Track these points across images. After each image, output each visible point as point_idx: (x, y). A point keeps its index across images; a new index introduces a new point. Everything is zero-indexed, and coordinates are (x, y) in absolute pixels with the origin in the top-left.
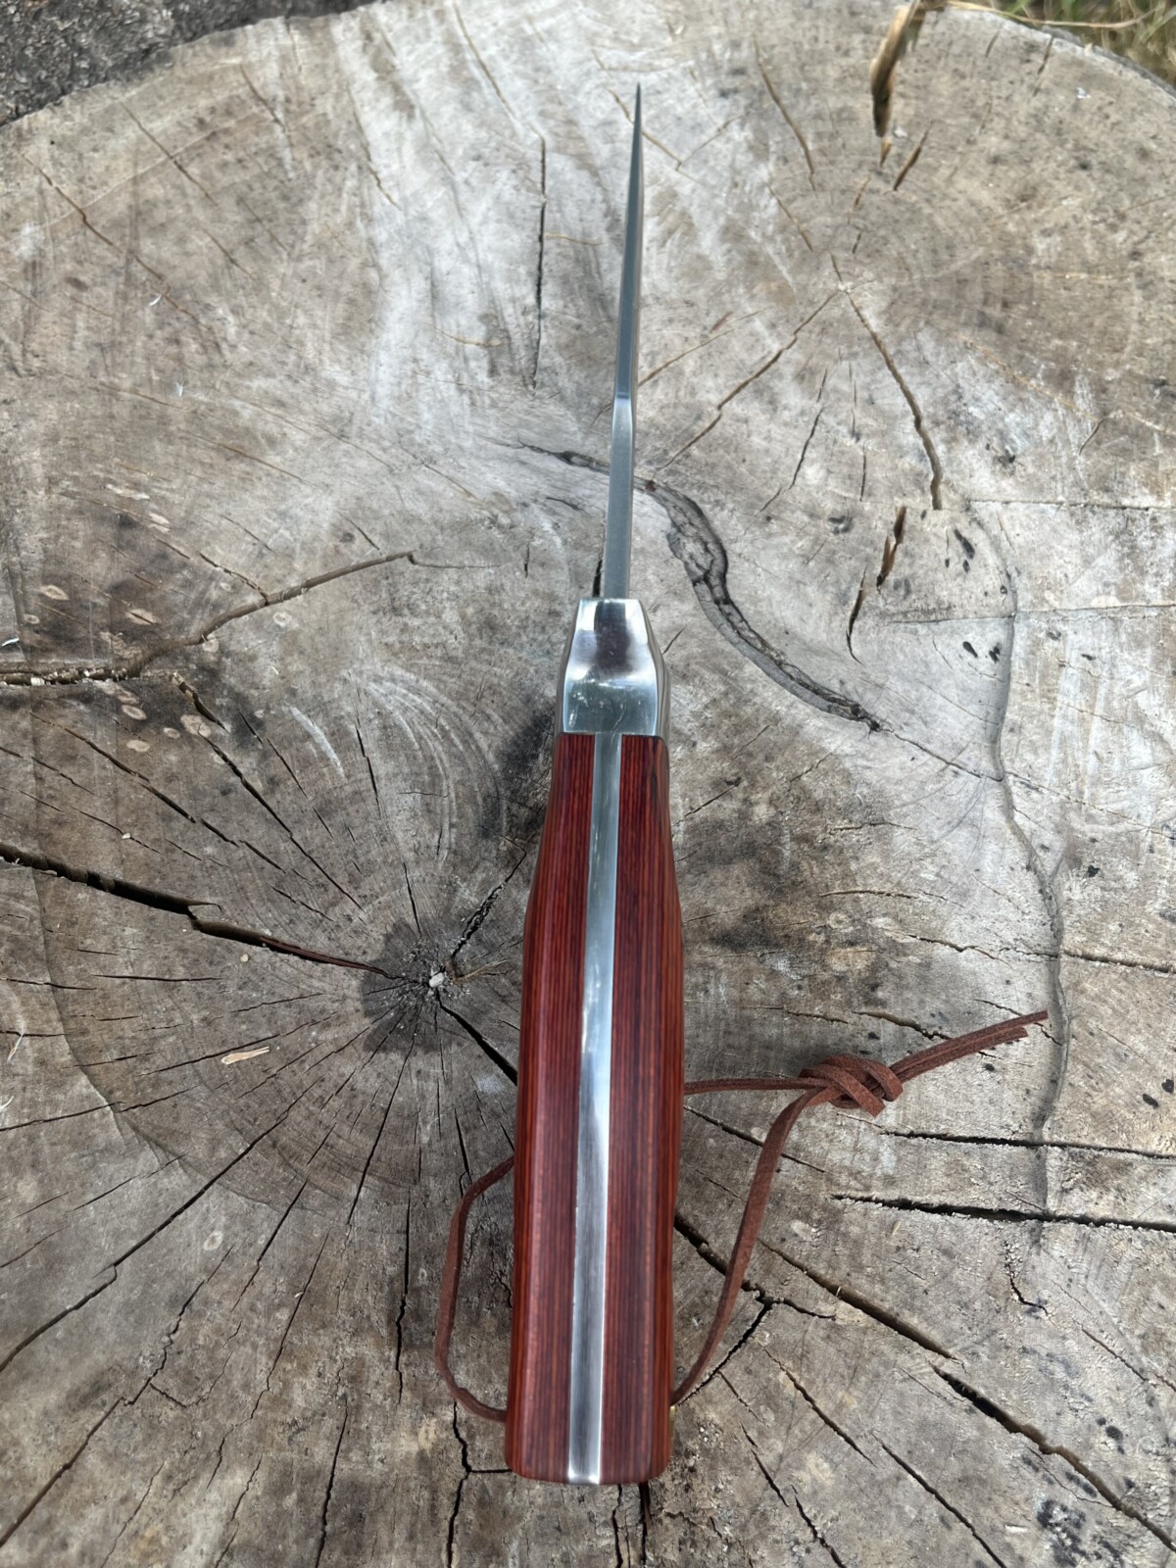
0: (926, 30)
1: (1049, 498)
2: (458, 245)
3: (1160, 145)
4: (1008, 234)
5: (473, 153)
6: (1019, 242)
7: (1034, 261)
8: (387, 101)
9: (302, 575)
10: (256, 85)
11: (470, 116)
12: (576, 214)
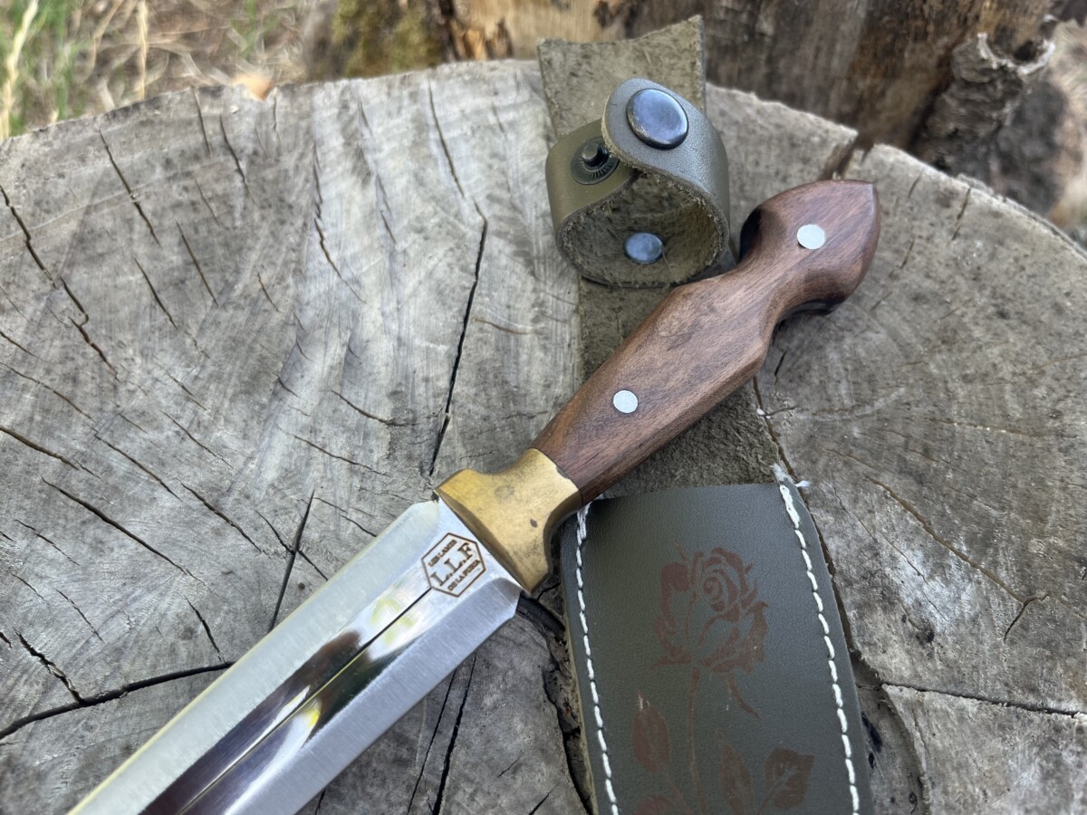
0: (854, 166)
1: (970, 691)
2: (383, 314)
3: (1073, 303)
4: (931, 375)
5: (418, 225)
6: (940, 385)
7: (955, 407)
8: (348, 164)
9: (126, 677)
10: (230, 136)
11: (422, 190)
12: (504, 300)
